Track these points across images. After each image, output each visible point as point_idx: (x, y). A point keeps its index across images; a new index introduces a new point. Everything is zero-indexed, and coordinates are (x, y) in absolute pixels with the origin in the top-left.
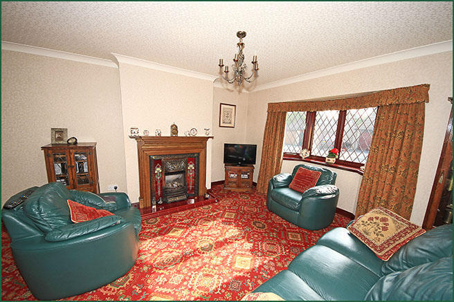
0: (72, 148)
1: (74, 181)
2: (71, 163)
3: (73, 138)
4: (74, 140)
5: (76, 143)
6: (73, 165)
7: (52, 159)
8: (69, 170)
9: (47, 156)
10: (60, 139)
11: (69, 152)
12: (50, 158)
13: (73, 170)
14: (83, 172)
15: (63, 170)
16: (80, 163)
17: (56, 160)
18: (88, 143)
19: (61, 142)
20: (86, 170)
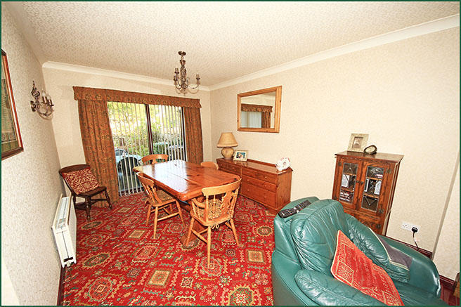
0: (367, 160)
1: (358, 200)
2: (360, 179)
3: (373, 146)
4: (373, 149)
5: (375, 153)
6: (362, 181)
7: (342, 168)
8: (356, 185)
9: (338, 164)
10: (357, 146)
11: (363, 164)
12: (341, 167)
13: (361, 188)
14: (373, 194)
15: (351, 183)
16: (372, 180)
17: (346, 171)
18: (391, 155)
19: (357, 150)
20: (377, 191)
